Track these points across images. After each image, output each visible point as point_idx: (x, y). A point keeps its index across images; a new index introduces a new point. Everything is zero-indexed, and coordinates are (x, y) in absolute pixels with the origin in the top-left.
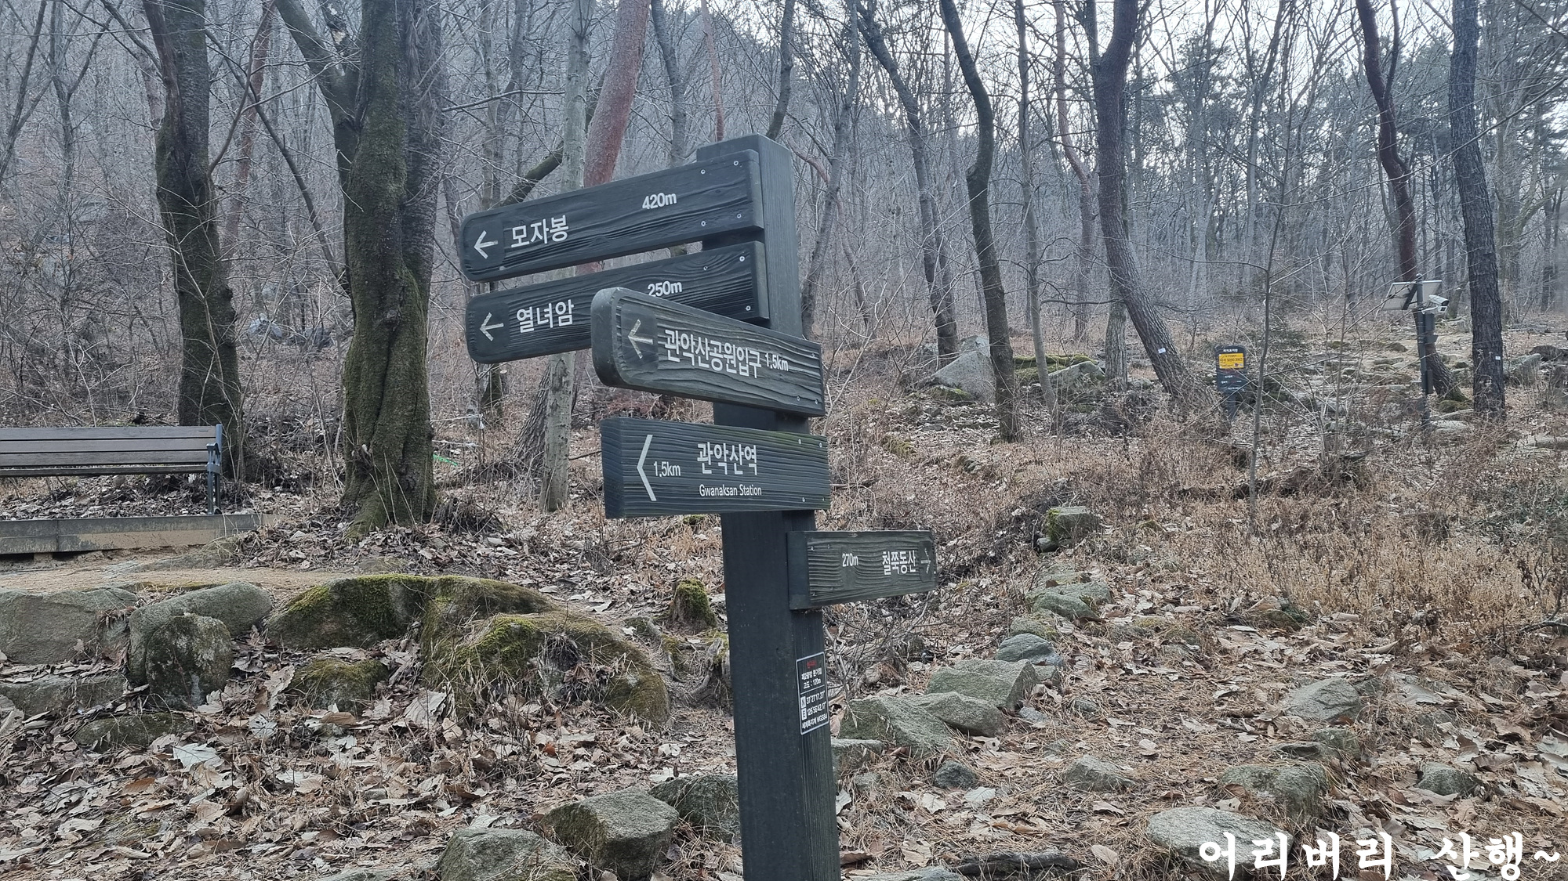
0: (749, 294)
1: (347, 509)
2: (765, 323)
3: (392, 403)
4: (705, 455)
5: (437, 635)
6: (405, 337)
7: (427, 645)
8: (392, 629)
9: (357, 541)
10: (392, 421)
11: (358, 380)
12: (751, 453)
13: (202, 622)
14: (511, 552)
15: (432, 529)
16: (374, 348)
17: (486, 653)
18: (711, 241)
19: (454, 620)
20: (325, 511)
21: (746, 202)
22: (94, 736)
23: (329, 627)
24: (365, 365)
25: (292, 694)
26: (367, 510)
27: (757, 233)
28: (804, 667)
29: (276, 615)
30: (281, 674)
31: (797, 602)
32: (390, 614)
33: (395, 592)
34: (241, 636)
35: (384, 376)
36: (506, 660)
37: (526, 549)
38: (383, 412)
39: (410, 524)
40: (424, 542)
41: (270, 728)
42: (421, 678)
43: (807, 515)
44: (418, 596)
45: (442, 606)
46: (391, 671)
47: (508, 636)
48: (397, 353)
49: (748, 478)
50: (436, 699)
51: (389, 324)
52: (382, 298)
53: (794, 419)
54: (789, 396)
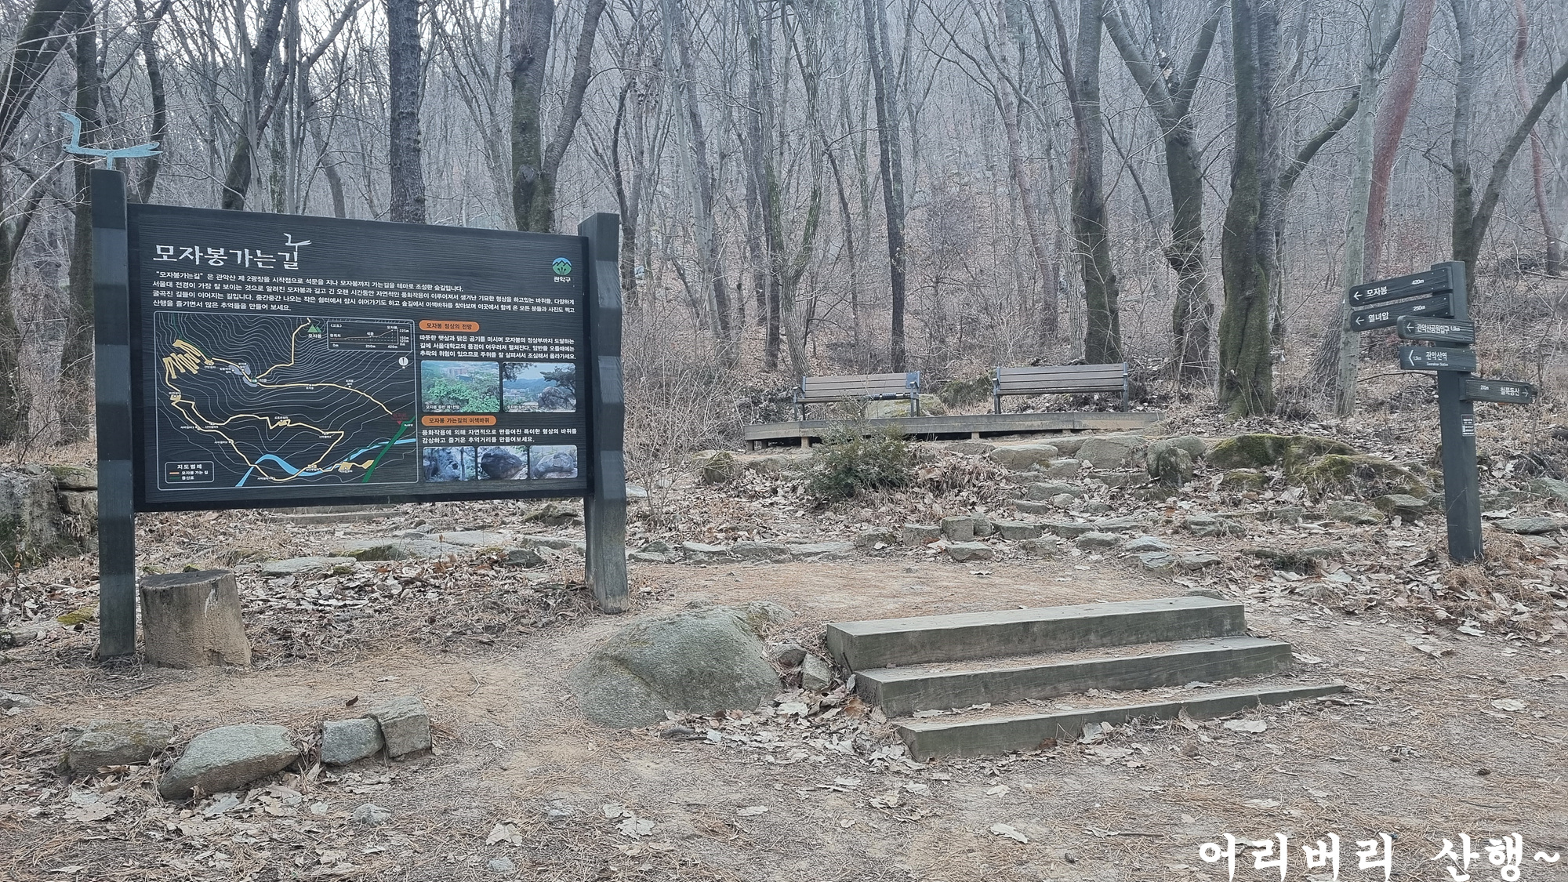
0: (1447, 309)
1: (1223, 405)
2: (1452, 317)
3: (1248, 346)
4: (1429, 355)
5: (1294, 463)
6: (1257, 305)
7: (1288, 468)
8: (1268, 461)
9: (1232, 424)
10: (1248, 355)
11: (1228, 332)
12: (1445, 354)
13: (1180, 451)
14: (1325, 432)
15: (1274, 418)
16: (1238, 313)
17: (1323, 470)
18: (1435, 293)
19: (1300, 457)
20: (1209, 408)
21: (1447, 282)
22: (1142, 496)
23: (1235, 458)
24: (1232, 324)
25: (1223, 485)
26: (1235, 408)
27: (1450, 291)
28: (1464, 417)
29: (1209, 452)
30: (1217, 477)
31: (1462, 398)
32: (1266, 454)
33: (1269, 443)
34: (1194, 460)
35: (1244, 329)
36: (1336, 474)
37: (1334, 431)
38: (1243, 351)
39: (1261, 416)
40: (1271, 425)
41: (1218, 498)
42: (1285, 484)
43: (1467, 373)
44: (1280, 445)
45: (1296, 450)
46: (1270, 480)
47: (1335, 463)
48: (1251, 315)
49: (1443, 361)
50: (1297, 491)
51: (1248, 298)
52: (1243, 282)
53: (1465, 345)
54: (1462, 338)
